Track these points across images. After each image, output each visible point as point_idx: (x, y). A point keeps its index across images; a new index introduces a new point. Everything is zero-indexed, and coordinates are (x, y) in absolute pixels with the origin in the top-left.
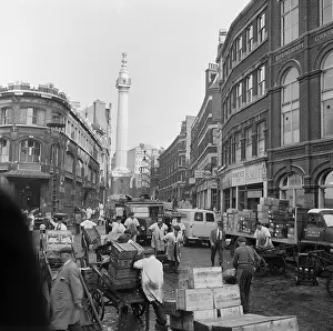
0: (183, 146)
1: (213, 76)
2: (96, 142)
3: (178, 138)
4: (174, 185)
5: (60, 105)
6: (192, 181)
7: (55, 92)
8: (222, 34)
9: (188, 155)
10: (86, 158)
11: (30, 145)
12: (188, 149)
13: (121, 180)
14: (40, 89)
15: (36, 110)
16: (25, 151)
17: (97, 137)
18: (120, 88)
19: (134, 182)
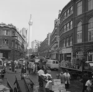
0: (47, 41)
1: (57, 22)
2: (23, 40)
3: (46, 39)
4: (45, 52)
5: (14, 29)
6: (50, 51)
7: (13, 26)
8: (60, 11)
9: (49, 44)
10: (21, 44)
11: (5, 41)
12: (49, 42)
13: (30, 50)
14: (8, 25)
15: (7, 31)
16: (4, 42)
17: (24, 38)
18: (29, 24)
19: (33, 50)
